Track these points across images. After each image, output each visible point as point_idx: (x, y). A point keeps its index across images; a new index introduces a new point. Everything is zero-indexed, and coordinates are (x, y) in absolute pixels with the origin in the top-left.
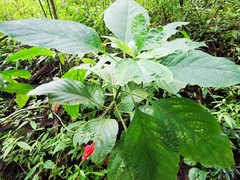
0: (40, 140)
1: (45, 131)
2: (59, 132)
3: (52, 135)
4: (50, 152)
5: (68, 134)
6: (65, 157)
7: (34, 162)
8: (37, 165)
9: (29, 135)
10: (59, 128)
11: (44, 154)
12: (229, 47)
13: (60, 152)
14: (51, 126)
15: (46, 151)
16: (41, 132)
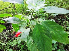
0: (8, 42)
1: (10, 40)
2: (14, 40)
3: (12, 41)
4: (11, 46)
5: (17, 41)
6: (16, 47)
7: (6, 49)
8: (7, 50)
9: (5, 41)
10: (14, 39)
11: (9, 46)
12: (64, 16)
13: (14, 46)
14: (12, 38)
15: (10, 46)
16: (9, 40)
